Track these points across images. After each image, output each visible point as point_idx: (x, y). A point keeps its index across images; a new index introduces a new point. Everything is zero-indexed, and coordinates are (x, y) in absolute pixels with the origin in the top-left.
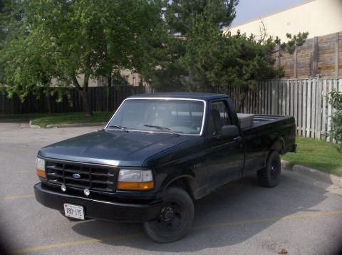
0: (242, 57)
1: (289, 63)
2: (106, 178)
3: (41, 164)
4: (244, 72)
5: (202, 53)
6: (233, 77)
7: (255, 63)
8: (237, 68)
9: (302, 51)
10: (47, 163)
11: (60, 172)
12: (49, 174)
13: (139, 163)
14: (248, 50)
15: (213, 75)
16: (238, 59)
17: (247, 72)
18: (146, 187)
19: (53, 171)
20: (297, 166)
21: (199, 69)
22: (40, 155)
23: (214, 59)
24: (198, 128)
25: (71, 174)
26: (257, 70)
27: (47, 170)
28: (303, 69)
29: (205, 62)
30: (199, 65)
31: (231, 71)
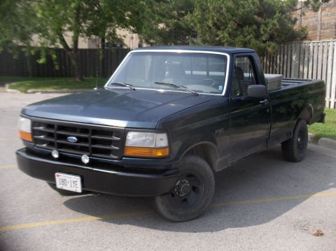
0: (260, 14)
1: (311, 24)
2: (110, 143)
3: (26, 125)
4: (262, 32)
5: (214, 8)
6: (249, 37)
7: (275, 21)
8: (255, 27)
9: (327, 9)
10: (34, 124)
11: (50, 135)
12: (36, 137)
13: (153, 124)
14: (267, 6)
15: (226, 35)
16: (256, 17)
17: (265, 31)
18: (160, 154)
19: (41, 133)
20: (323, 139)
21: (210, 28)
22: (24, 113)
23: (228, 16)
24: (220, 87)
25: (65, 137)
26: (276, 30)
27: (34, 132)
28: (328, 31)
29: (218, 20)
30: (210, 23)
31: (248, 31)
